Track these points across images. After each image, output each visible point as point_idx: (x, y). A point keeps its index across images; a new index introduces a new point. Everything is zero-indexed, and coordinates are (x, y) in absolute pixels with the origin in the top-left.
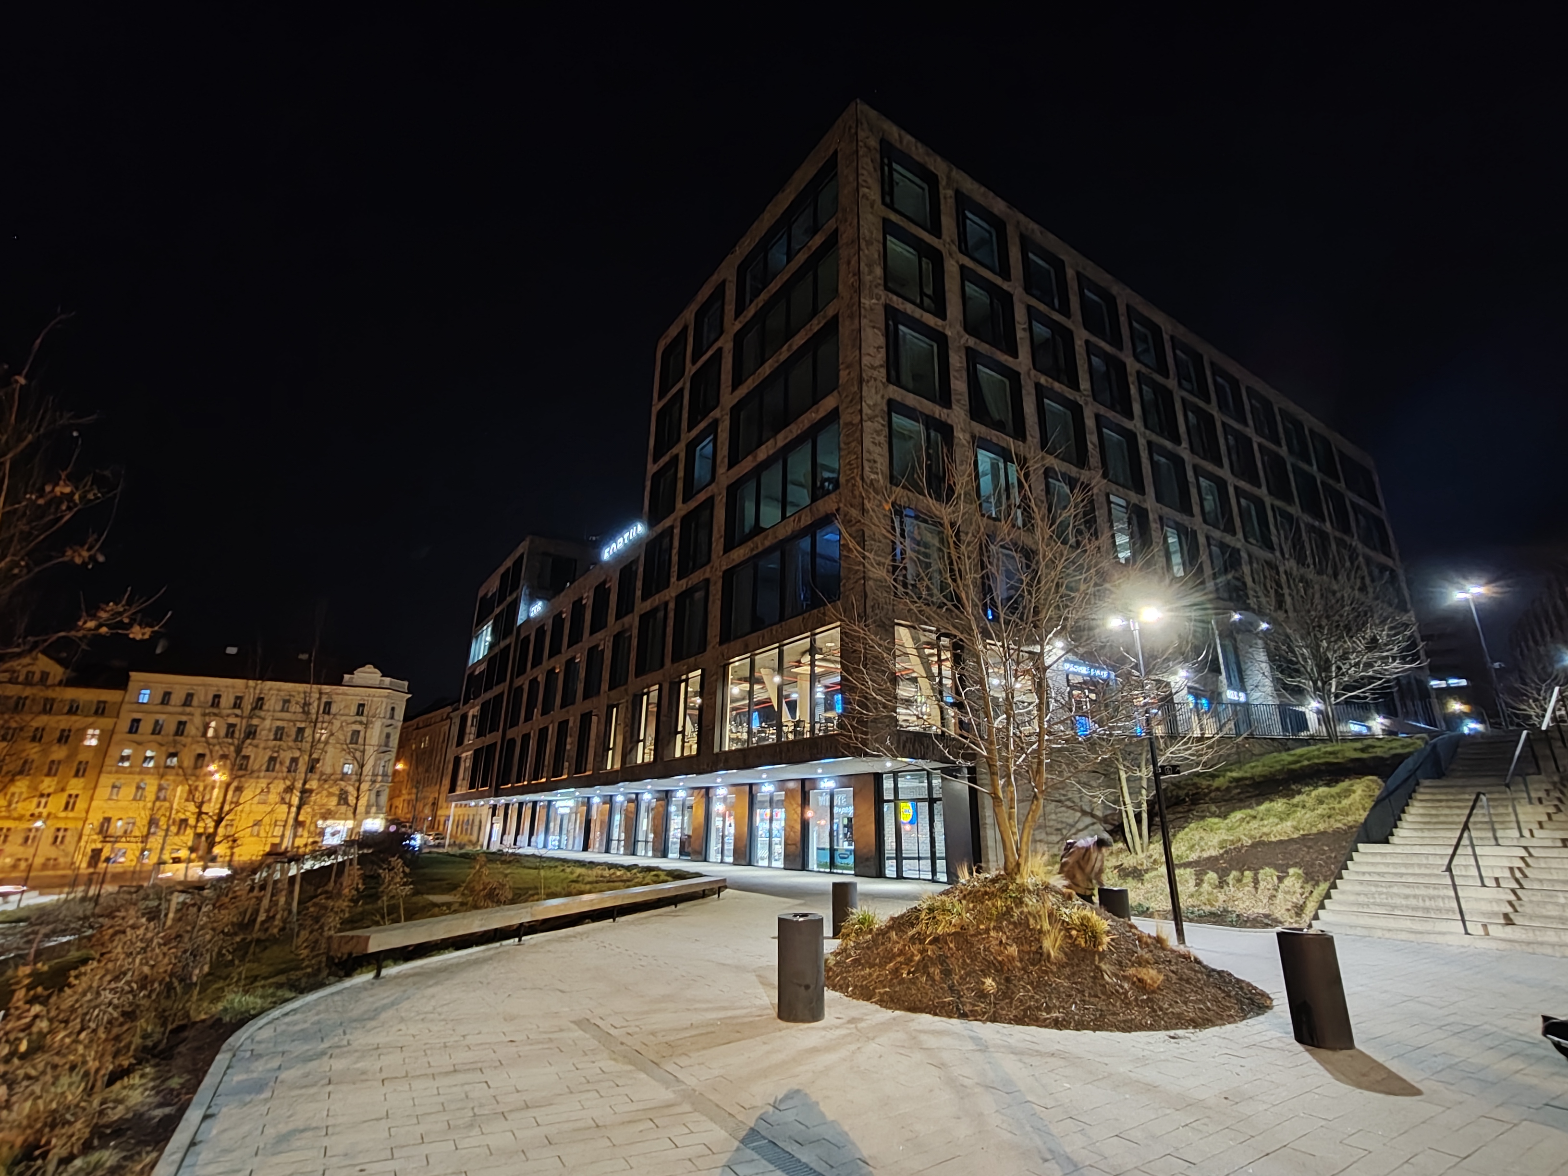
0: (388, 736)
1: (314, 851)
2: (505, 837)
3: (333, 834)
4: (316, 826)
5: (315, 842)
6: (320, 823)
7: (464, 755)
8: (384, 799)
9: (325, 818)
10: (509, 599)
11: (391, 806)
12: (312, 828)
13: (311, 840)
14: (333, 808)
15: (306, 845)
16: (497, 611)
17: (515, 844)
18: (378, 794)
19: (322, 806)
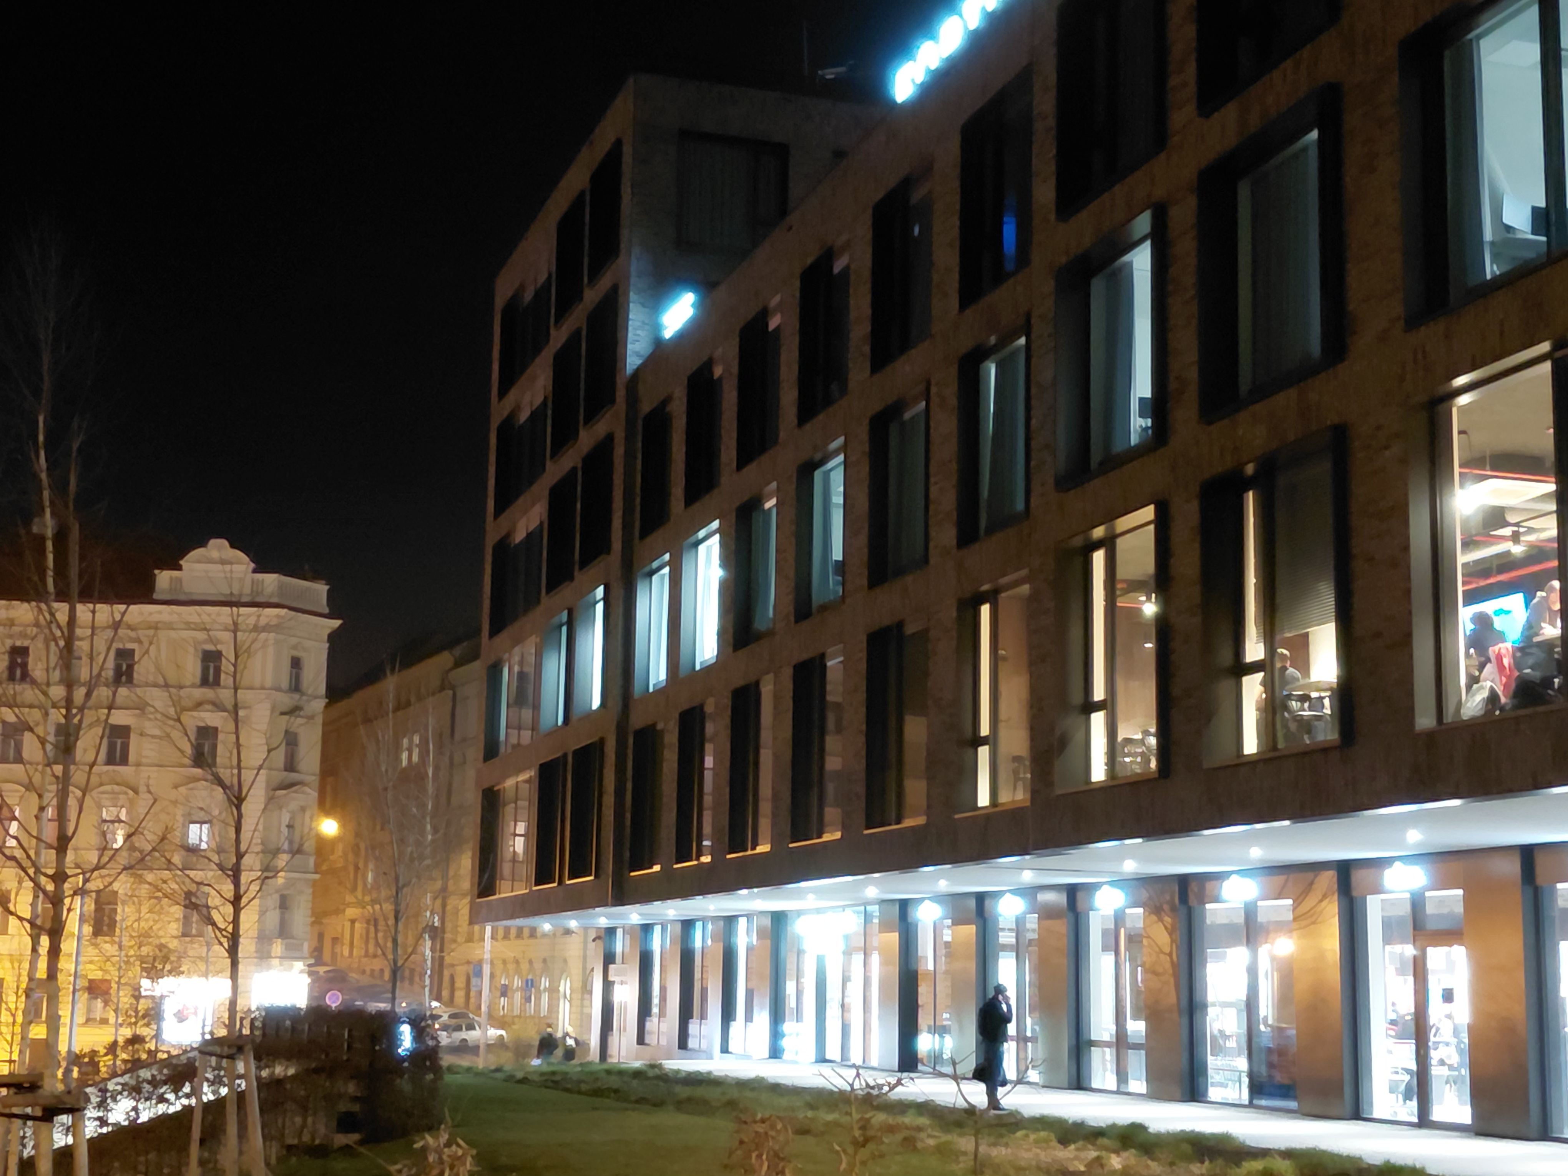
0: (291, 740)
1: (135, 1065)
2: (652, 1024)
3: (181, 1017)
4: (137, 997)
5: (136, 1040)
6: (145, 983)
7: (510, 783)
8: (301, 918)
9: (153, 972)
10: (591, 296)
11: (321, 936)
12: (125, 1000)
13: (127, 1032)
14: (174, 944)
15: (112, 1048)
16: (558, 337)
17: (683, 1044)
18: (284, 904)
19: (144, 937)
